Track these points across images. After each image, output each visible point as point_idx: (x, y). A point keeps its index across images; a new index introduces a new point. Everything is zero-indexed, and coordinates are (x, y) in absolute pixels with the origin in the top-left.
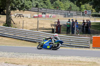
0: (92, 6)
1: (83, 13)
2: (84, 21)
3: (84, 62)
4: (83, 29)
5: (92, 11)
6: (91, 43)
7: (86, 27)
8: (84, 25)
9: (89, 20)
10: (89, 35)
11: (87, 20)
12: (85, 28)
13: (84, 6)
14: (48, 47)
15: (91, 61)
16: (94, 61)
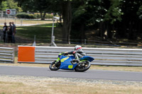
0: (17, 3)
1: (5, 12)
2: (5, 24)
3: (6, 83)
4: (5, 36)
5: (17, 10)
6: (16, 55)
7: (9, 33)
8: (6, 29)
9: (13, 23)
10: (13, 44)
11: (10, 23)
12: (7, 35)
13: (5, 2)
14: (70, 67)
15: (15, 81)
16: (20, 81)
